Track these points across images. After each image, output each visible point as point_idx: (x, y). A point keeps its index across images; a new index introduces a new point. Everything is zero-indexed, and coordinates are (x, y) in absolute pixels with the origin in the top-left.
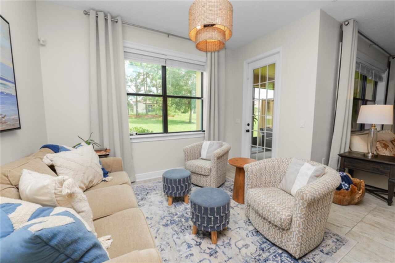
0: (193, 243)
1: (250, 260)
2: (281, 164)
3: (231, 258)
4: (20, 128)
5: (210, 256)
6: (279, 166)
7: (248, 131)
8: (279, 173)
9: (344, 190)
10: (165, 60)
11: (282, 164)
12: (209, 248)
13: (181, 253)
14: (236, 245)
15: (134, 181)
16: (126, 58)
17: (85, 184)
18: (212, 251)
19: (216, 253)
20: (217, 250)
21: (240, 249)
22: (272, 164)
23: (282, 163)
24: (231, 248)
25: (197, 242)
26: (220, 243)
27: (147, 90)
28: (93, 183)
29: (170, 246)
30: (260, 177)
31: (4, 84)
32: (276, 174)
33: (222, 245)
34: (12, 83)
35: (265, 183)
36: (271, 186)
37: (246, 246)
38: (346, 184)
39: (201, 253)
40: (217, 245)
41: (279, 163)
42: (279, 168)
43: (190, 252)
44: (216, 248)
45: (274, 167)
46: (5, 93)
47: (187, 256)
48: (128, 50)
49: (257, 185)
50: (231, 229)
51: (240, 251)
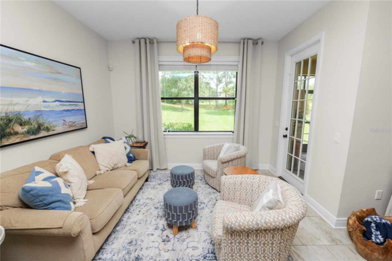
0: (161, 227)
1: (186, 259)
2: (262, 184)
3: (174, 250)
5: (163, 241)
6: (259, 186)
7: (285, 136)
8: (257, 193)
9: (373, 242)
10: (195, 66)
11: (264, 185)
12: (167, 236)
13: (147, 230)
14: (188, 243)
15: (166, 168)
16: (160, 70)
18: (167, 239)
19: (168, 241)
20: (171, 240)
21: (188, 248)
22: (250, 181)
23: (264, 183)
24: (182, 244)
25: (164, 228)
26: (178, 236)
27: (227, 81)
28: (118, 166)
29: (146, 223)
30: (233, 191)
31: (76, 105)
32: (254, 194)
33: (178, 239)
34: (82, 102)
35: (240, 199)
36: (246, 204)
37: (195, 248)
38: (380, 237)
39: (160, 236)
40: (175, 237)
41: (261, 182)
42: (259, 187)
43: (153, 233)
44: (171, 239)
45: (253, 185)
46: (76, 109)
47: (149, 234)
48: (161, 63)
49: (229, 199)
50: (198, 230)
51: (186, 249)
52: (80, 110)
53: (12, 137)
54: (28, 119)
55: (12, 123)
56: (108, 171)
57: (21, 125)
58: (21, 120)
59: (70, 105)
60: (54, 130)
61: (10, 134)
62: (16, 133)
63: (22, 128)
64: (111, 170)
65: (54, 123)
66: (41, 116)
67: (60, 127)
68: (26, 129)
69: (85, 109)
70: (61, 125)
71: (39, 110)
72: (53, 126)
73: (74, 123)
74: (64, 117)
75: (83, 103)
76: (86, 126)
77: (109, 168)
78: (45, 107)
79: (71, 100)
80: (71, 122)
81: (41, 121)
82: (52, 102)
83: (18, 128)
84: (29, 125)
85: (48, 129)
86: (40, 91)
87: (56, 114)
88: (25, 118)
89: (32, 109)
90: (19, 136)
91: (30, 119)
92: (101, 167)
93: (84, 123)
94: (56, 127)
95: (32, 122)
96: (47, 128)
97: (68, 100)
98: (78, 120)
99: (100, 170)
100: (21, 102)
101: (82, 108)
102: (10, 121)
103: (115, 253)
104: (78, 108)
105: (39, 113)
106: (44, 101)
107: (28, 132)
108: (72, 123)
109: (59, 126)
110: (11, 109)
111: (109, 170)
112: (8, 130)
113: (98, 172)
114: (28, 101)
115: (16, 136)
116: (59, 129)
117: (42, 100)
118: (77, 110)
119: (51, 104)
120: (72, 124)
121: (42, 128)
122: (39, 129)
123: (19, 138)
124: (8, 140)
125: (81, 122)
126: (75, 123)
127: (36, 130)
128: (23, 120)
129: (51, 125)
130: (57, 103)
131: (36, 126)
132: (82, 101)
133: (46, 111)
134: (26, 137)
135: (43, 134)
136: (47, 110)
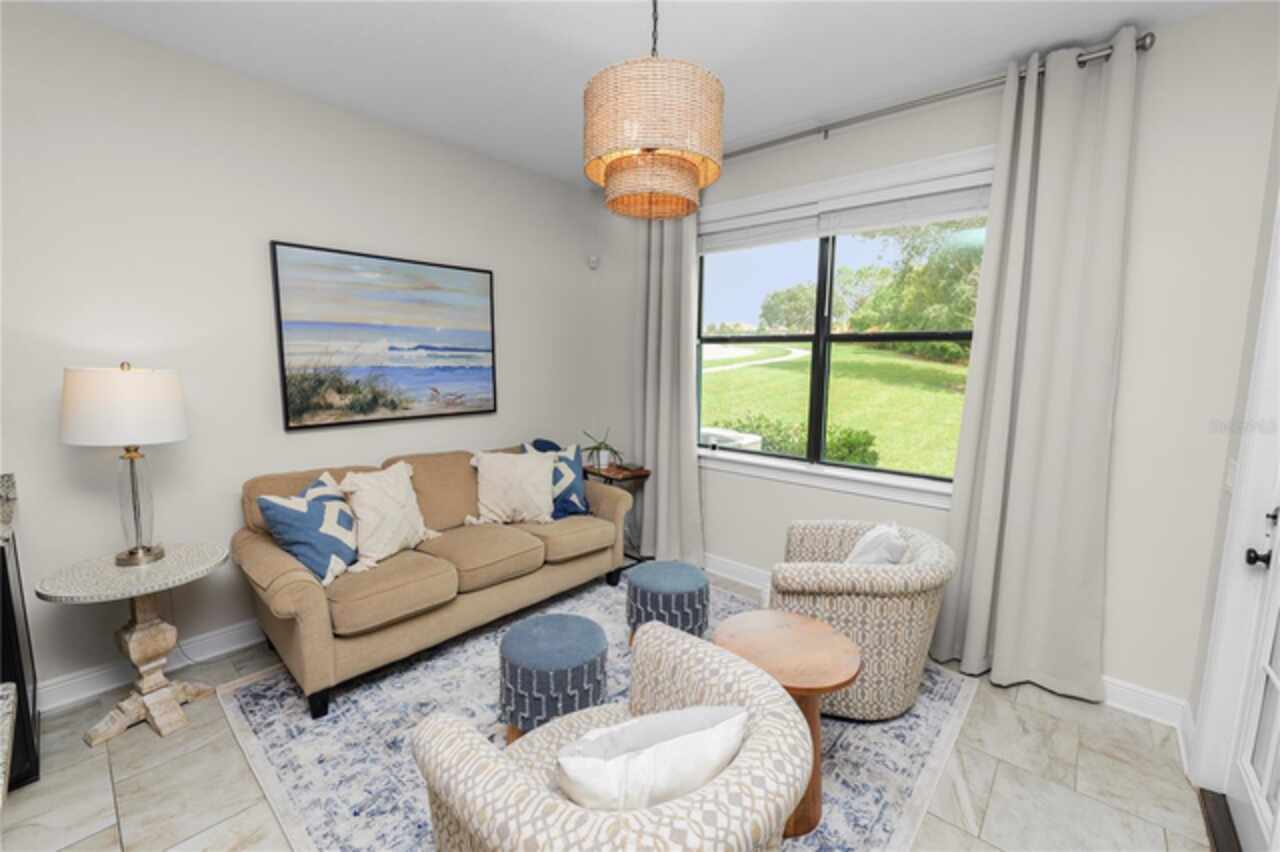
4: (494, 410)
17: (504, 512)
47: (467, 710)
48: (706, 229)
52: (480, 368)
53: (320, 412)
54: (354, 381)
55: (324, 388)
56: (495, 522)
57: (339, 391)
58: (341, 383)
59: (452, 357)
60: (406, 409)
61: (319, 407)
62: (330, 407)
63: (342, 399)
64: (506, 523)
65: (412, 394)
66: (381, 379)
67: (423, 405)
68: (348, 400)
69: (493, 368)
70: (425, 399)
71: (379, 365)
72: (407, 401)
73: (460, 397)
74: (433, 381)
75: (490, 355)
76: (492, 408)
77: (500, 517)
78: (392, 359)
79: (458, 346)
80: (451, 395)
81: (380, 387)
82: (409, 349)
83: (334, 398)
84: (355, 393)
85: (393, 406)
86: (384, 328)
87: (417, 375)
88: (350, 379)
89: (363, 363)
90: (333, 412)
91: (357, 382)
92: (483, 510)
93: (488, 400)
94: (413, 401)
95: (361, 388)
96: (393, 402)
97: (450, 345)
98: (475, 392)
99: (478, 516)
100: (344, 349)
101: (488, 363)
102: (321, 382)
103: (382, 708)
104: (472, 364)
105: (379, 372)
106: (392, 348)
107: (352, 407)
108: (452, 397)
109: (420, 401)
110: (325, 361)
111: (500, 521)
112: (315, 400)
113: (470, 519)
114: (357, 347)
115: (328, 412)
117: (389, 344)
118: (472, 368)
119: (406, 354)
121: (381, 401)
122: (374, 403)
123: (331, 415)
124: (313, 416)
125: (479, 396)
126: (463, 399)
127: (368, 404)
128: (344, 383)
129: (402, 397)
130: (423, 352)
131: (370, 396)
132: (489, 347)
133: (393, 368)
134: (346, 415)
135: (382, 413)
136: (396, 365)
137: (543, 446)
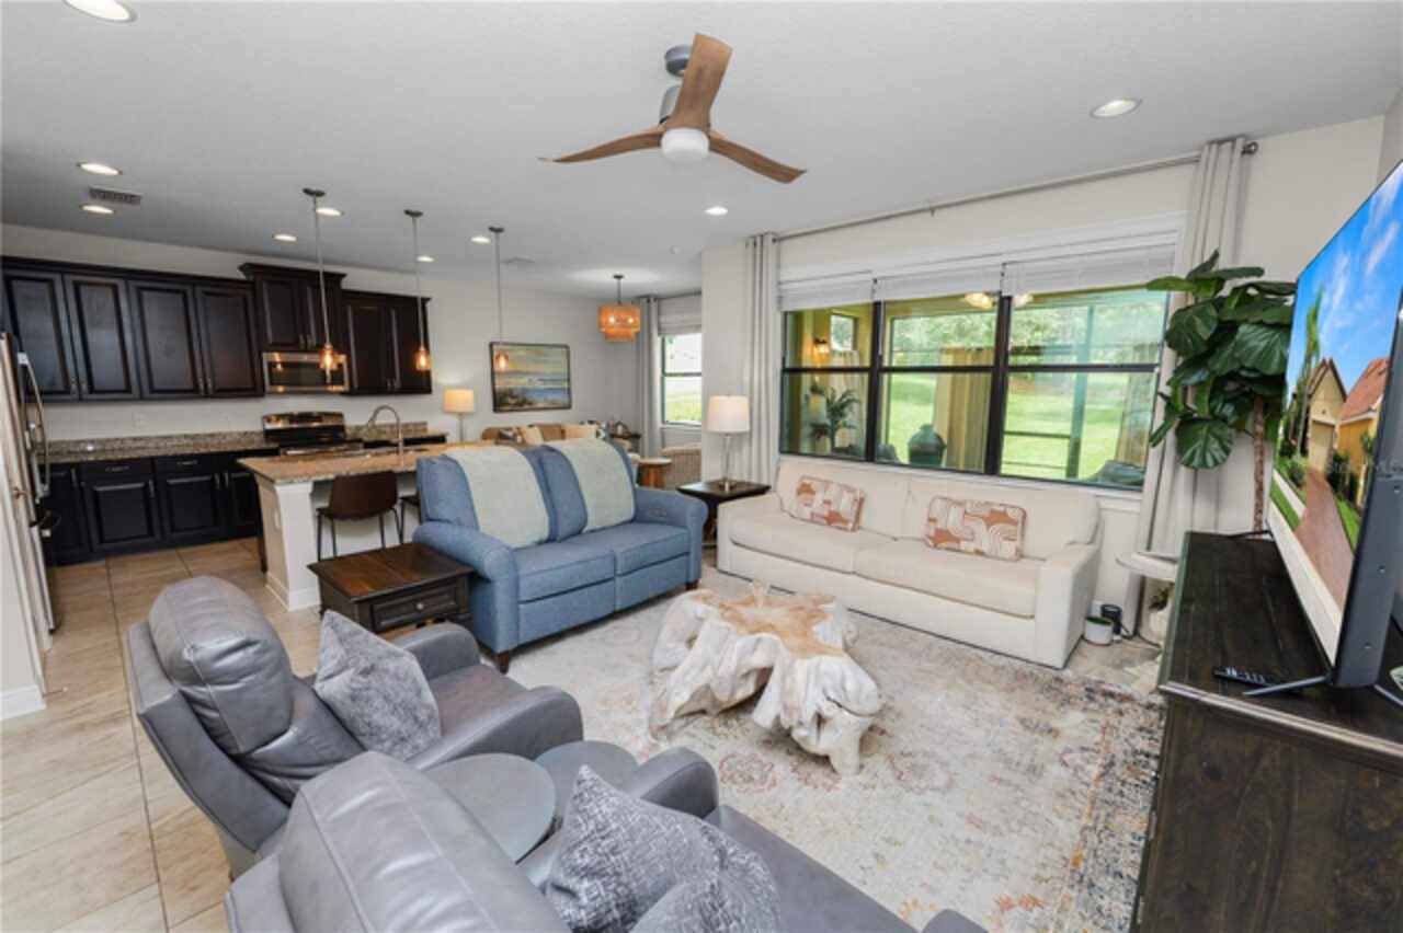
31: (562, 384)
52: (565, 389)
53: (505, 406)
54: (517, 394)
57: (512, 398)
58: (513, 395)
60: (536, 405)
62: (509, 403)
63: (513, 401)
65: (538, 400)
66: (526, 393)
67: (543, 404)
68: (515, 401)
69: (570, 388)
70: (544, 402)
71: (526, 387)
72: (536, 402)
74: (546, 394)
75: (568, 383)
76: (569, 406)
78: (530, 385)
79: (556, 379)
80: (553, 400)
81: (526, 396)
82: (537, 381)
83: (510, 400)
84: (517, 399)
85: (530, 404)
86: (527, 373)
87: (540, 392)
88: (515, 393)
89: (519, 386)
90: (510, 406)
93: (568, 403)
94: (538, 403)
95: (519, 396)
96: (531, 402)
98: (561, 399)
101: (567, 387)
104: (562, 387)
105: (525, 390)
106: (530, 381)
107: (516, 404)
109: (541, 403)
110: (508, 386)
112: (504, 401)
116: (540, 405)
117: (529, 379)
118: (562, 389)
119: (536, 383)
120: (553, 402)
121: (526, 402)
122: (524, 402)
125: (564, 401)
126: (558, 402)
127: (522, 403)
129: (534, 401)
130: (542, 382)
131: (522, 400)
132: (568, 379)
133: (531, 389)
134: (515, 407)
135: (526, 407)
137: (591, 422)
